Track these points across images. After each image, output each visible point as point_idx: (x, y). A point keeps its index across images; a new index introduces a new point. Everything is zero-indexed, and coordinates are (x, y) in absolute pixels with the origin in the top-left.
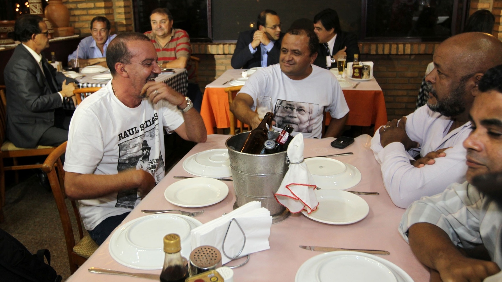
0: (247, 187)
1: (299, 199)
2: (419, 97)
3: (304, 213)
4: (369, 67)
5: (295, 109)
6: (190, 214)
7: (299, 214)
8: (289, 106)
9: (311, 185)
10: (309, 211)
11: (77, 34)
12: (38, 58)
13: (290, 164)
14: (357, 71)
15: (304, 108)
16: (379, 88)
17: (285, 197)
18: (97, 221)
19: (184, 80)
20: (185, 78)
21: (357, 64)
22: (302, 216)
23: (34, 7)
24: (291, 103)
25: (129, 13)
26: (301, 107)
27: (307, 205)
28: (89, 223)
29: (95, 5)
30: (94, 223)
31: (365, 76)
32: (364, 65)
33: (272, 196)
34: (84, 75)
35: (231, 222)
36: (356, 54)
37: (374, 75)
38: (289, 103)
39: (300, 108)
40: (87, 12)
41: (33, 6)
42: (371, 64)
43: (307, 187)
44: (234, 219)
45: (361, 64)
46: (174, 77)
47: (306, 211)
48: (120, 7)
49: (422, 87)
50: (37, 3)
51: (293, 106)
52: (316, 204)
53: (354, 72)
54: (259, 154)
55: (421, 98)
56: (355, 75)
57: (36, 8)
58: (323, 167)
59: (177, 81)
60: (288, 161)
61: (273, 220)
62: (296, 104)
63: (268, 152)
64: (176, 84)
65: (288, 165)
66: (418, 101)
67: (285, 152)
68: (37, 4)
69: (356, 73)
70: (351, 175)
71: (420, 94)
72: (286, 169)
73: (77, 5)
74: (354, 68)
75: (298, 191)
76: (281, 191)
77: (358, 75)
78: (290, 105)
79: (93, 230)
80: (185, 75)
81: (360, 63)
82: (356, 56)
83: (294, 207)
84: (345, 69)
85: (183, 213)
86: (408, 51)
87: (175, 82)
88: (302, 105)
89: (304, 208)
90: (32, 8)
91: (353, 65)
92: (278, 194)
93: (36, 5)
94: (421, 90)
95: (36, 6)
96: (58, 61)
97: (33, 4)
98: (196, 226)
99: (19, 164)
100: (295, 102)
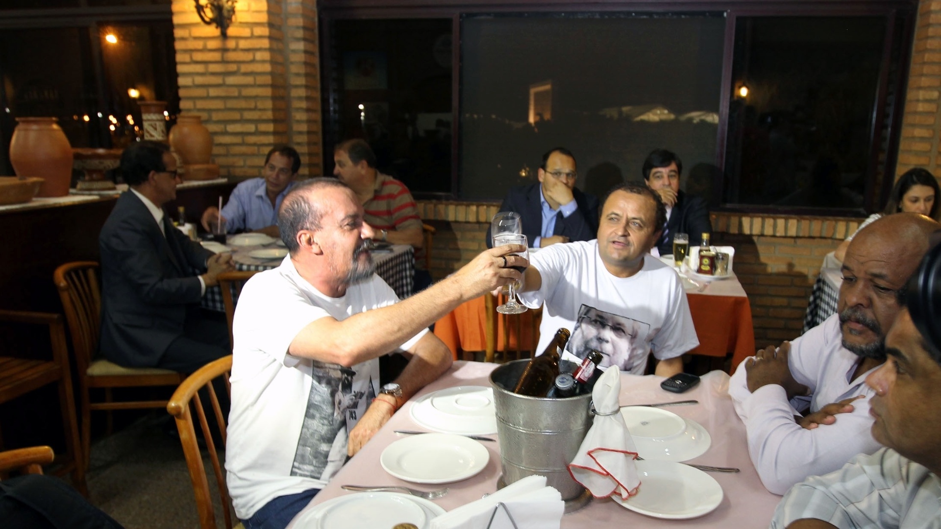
0: (523, 452)
1: (608, 474)
2: (808, 310)
3: (614, 498)
4: (725, 256)
5: (608, 325)
6: (424, 495)
7: (608, 499)
8: (598, 319)
9: (628, 451)
10: (625, 494)
11: (223, 177)
12: (158, 214)
13: (596, 415)
14: (706, 262)
15: (624, 327)
16: (741, 293)
17: (585, 469)
18: (257, 502)
19: (407, 265)
20: (410, 261)
21: (706, 251)
22: (612, 503)
23: (151, 128)
24: (604, 315)
25: (315, 144)
26: (619, 324)
27: (622, 485)
28: (244, 506)
29: (257, 127)
30: (253, 506)
31: (719, 270)
32: (718, 251)
33: (564, 468)
34: (235, 248)
35: (496, 508)
36: (705, 232)
37: (735, 269)
38: (600, 314)
39: (618, 326)
40: (243, 140)
41: (151, 125)
42: (729, 251)
43: (622, 454)
44: (502, 504)
45: (713, 250)
46: (391, 260)
47: (621, 495)
48: (300, 133)
49: (814, 293)
50: (158, 120)
51: (607, 320)
52: (636, 485)
53: (701, 264)
54: (546, 397)
55: (811, 312)
56: (703, 268)
57: (156, 129)
58: (647, 423)
59: (396, 265)
60: (594, 410)
61: (566, 508)
62: (612, 318)
63: (559, 394)
64: (394, 270)
65: (593, 417)
66: (806, 316)
67: (589, 395)
68: (158, 123)
69: (705, 265)
70: (693, 438)
71: (810, 304)
72: (589, 423)
73: (226, 127)
74: (702, 257)
75: (607, 461)
76: (580, 460)
77: (707, 268)
78: (601, 317)
79: (250, 519)
80: (410, 257)
81: (711, 248)
82: (705, 236)
83: (598, 488)
84: (686, 257)
85: (414, 492)
86: (792, 232)
87: (392, 268)
88: (622, 321)
89: (616, 489)
90: (149, 130)
91: (700, 251)
92: (574, 466)
93: (156, 125)
94: (811, 299)
95: (155, 126)
96: (189, 221)
97: (150, 123)
98: (436, 515)
99: (115, 400)
100: (610, 314)
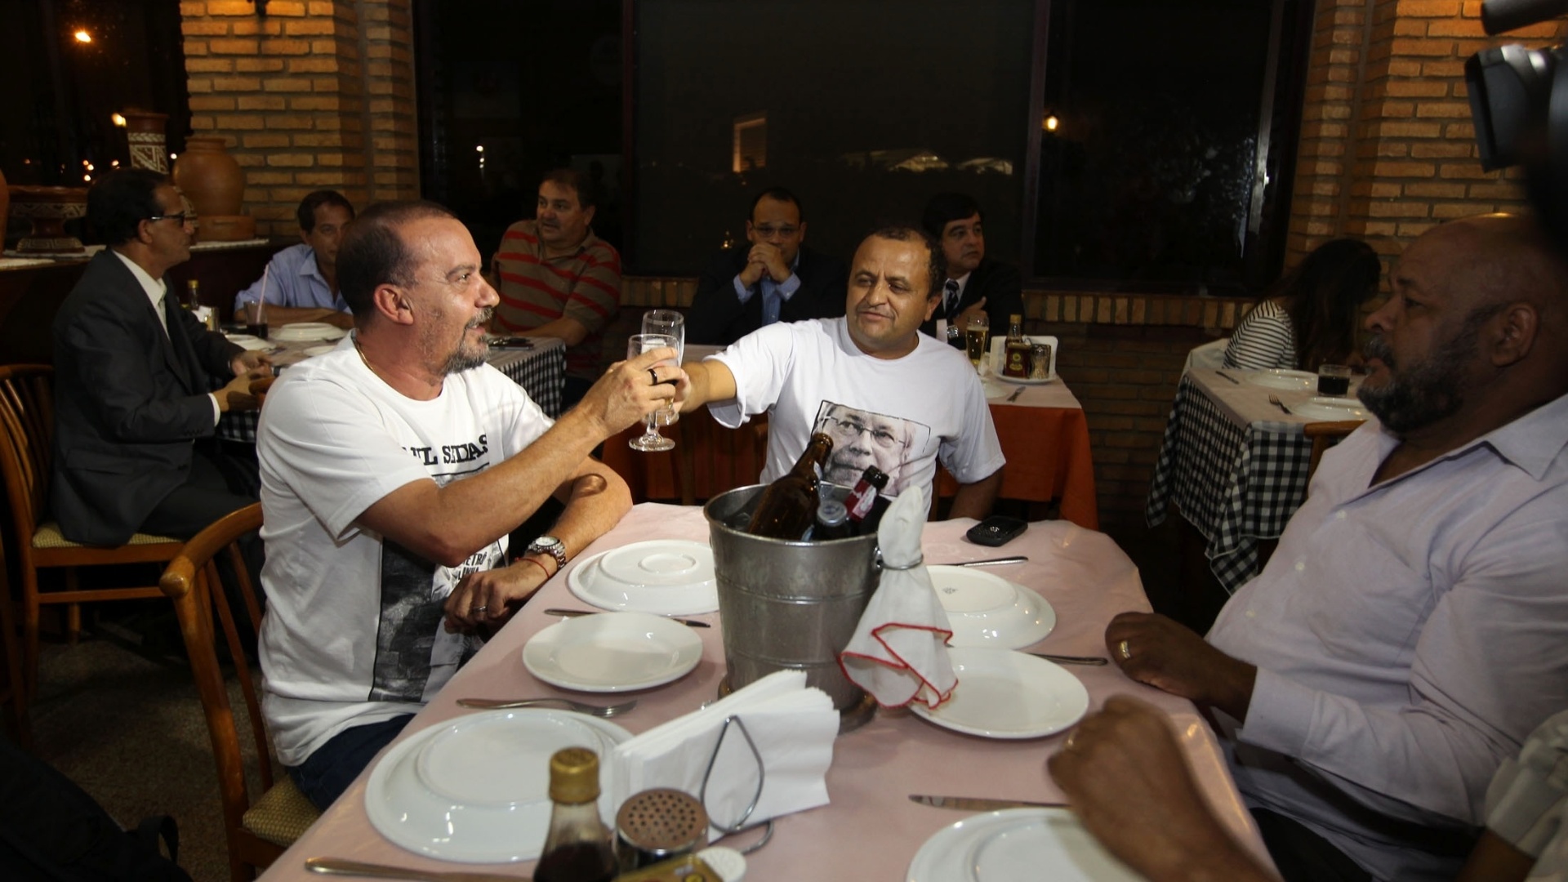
0: (764, 634)
1: (907, 666)
2: (1167, 432)
3: (916, 708)
4: (1047, 348)
5: (868, 430)
6: (599, 712)
7: (903, 712)
8: (851, 420)
9: (939, 627)
10: (933, 700)
11: (261, 237)
12: (155, 291)
13: (884, 571)
14: (1017, 358)
15: (892, 431)
16: (1074, 404)
17: (867, 661)
18: (314, 739)
19: (556, 371)
20: (560, 364)
21: (1017, 341)
22: (911, 718)
23: (143, 155)
24: (859, 415)
25: (409, 187)
26: (884, 425)
27: (929, 685)
28: (290, 745)
29: (315, 159)
30: (307, 744)
31: (1036, 371)
32: (1034, 343)
33: (833, 659)
34: (280, 344)
35: (726, 725)
36: (1015, 313)
37: (1058, 371)
38: (853, 413)
39: (882, 430)
40: (294, 179)
41: (143, 151)
42: (1052, 342)
43: (929, 635)
44: (734, 718)
45: (1027, 341)
46: (531, 361)
47: (926, 702)
48: (386, 169)
49: (1176, 406)
50: (154, 143)
51: (864, 421)
52: (951, 683)
53: (1009, 361)
54: (799, 539)
55: (1173, 435)
56: (1013, 367)
57: (150, 157)
58: (954, 590)
59: (539, 370)
60: (880, 562)
61: (842, 724)
62: (873, 419)
63: (822, 533)
64: (536, 378)
65: (879, 572)
66: (1165, 442)
67: (872, 536)
68: (153, 147)
69: (1015, 363)
70: (1027, 612)
71: (1170, 423)
72: (871, 584)
73: (265, 158)
74: (1010, 351)
75: (906, 645)
76: (860, 643)
77: (1019, 368)
78: (855, 417)
79: (302, 766)
80: (560, 357)
81: (1024, 338)
82: (1015, 319)
83: (891, 691)
84: (986, 353)
85: (577, 707)
86: (1139, 317)
87: (533, 374)
88: (888, 422)
89: (917, 693)
90: (139, 158)
91: (1007, 342)
92: (850, 655)
93: (150, 150)
94: (1172, 414)
95: (149, 153)
96: (207, 304)
97: (141, 147)
98: (618, 742)
